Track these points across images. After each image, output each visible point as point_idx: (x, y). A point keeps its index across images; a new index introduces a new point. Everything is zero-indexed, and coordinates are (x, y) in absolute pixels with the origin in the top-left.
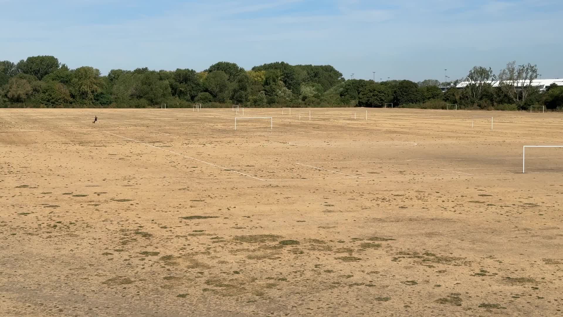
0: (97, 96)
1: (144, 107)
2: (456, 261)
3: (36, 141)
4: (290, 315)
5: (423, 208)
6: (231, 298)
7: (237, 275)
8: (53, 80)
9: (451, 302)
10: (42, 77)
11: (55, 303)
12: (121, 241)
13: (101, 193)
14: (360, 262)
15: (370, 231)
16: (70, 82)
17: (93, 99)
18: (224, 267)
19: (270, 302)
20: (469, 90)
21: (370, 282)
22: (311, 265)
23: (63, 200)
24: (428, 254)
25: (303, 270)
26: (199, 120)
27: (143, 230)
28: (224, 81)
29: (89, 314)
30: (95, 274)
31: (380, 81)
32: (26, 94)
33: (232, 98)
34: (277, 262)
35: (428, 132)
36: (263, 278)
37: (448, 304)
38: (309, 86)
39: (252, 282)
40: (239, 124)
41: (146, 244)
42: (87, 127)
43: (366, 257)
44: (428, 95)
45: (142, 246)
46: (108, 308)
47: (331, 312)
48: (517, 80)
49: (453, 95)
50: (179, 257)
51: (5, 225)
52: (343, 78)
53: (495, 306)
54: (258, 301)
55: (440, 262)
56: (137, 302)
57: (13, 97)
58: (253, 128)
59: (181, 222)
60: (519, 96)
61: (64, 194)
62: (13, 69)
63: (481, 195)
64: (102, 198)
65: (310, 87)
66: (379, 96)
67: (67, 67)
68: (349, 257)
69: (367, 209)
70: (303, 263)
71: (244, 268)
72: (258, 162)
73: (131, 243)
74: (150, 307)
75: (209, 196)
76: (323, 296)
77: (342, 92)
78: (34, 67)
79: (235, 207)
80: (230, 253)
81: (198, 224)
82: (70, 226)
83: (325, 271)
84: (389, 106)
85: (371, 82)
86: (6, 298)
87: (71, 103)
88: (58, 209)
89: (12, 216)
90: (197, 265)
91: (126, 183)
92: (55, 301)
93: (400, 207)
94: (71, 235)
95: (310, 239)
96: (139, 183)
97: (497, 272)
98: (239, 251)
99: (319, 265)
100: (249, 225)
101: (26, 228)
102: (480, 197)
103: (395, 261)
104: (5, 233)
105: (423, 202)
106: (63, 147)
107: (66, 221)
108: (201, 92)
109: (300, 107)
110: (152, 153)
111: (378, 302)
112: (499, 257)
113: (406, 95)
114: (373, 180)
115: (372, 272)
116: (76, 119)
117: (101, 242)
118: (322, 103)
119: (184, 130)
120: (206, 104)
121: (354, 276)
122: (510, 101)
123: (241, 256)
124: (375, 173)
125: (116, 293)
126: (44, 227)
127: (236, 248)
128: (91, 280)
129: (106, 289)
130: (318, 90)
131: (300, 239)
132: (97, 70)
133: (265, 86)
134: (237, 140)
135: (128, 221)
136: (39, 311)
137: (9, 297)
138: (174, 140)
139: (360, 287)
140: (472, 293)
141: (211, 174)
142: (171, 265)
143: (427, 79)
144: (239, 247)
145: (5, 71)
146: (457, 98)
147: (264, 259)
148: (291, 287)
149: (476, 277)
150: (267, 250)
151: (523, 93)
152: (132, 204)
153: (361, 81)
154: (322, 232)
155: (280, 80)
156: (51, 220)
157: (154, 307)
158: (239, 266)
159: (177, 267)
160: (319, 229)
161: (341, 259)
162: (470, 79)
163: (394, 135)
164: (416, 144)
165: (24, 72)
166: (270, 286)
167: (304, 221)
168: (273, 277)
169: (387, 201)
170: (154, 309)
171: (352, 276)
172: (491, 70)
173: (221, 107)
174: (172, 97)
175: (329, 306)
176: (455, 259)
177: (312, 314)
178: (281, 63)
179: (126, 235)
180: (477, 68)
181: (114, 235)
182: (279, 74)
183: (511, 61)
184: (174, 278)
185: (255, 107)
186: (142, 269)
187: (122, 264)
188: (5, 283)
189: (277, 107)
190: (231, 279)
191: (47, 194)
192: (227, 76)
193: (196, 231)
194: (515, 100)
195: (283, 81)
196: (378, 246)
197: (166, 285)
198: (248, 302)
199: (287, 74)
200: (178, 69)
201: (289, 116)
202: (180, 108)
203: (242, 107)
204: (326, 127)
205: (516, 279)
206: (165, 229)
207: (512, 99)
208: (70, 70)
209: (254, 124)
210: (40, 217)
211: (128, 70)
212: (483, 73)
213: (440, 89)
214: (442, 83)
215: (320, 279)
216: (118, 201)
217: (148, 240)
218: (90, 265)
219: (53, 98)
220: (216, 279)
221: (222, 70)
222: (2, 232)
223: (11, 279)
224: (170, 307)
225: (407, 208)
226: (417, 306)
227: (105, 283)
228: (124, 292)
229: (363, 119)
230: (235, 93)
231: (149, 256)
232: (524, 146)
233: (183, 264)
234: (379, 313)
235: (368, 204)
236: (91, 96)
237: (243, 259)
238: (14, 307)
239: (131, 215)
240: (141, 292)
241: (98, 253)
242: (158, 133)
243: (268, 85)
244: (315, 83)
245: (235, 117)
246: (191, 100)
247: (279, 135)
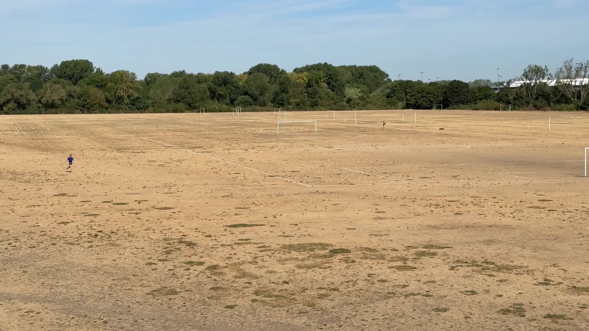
0: (134, 100)
1: (182, 112)
2: (518, 269)
3: (72, 148)
4: (343, 326)
5: (480, 214)
6: (282, 309)
7: (286, 285)
8: (88, 85)
9: (514, 313)
10: (77, 81)
11: (99, 314)
12: (164, 250)
13: (142, 201)
14: (415, 271)
15: (424, 239)
16: (105, 87)
17: (129, 104)
18: (273, 277)
19: (322, 314)
20: (524, 90)
21: (427, 291)
22: (364, 274)
23: (102, 209)
24: (487, 263)
25: (356, 279)
26: (240, 124)
27: (187, 239)
28: (265, 83)
29: (134, 326)
30: (140, 284)
31: (428, 82)
32: (61, 100)
33: (273, 101)
34: (328, 271)
35: (480, 135)
36: (315, 288)
37: (510, 315)
39: (302, 292)
40: (282, 128)
41: (191, 253)
42: (125, 133)
43: (421, 266)
44: (480, 96)
45: (186, 255)
46: (154, 319)
47: (387, 324)
48: (575, 78)
49: (507, 95)
50: (226, 267)
51: (45, 235)
52: (389, 79)
53: (561, 317)
54: (310, 312)
55: (501, 270)
56: (183, 313)
57: (47, 102)
58: (297, 133)
59: (225, 230)
60: (577, 96)
61: (103, 202)
62: (46, 74)
63: (541, 200)
64: (143, 206)
65: (355, 89)
66: (427, 97)
67: (102, 71)
68: (403, 266)
69: (420, 215)
70: (355, 272)
71: (294, 278)
72: (303, 168)
73: (175, 252)
74: (197, 319)
75: (254, 203)
76: (377, 307)
77: (388, 94)
78: (69, 72)
79: (281, 215)
80: (278, 263)
81: (243, 233)
82: (112, 235)
83: (379, 281)
84: (439, 108)
85: (419, 83)
86: (49, 310)
87: (107, 109)
88: (98, 217)
89: (51, 225)
90: (244, 275)
91: (166, 190)
92: (99, 313)
93: (455, 214)
94: (113, 245)
95: (362, 247)
96: (180, 190)
97: (561, 281)
98: (288, 260)
99: (372, 274)
100: (296, 234)
101: (66, 238)
102: (540, 202)
103: (453, 270)
104: (45, 242)
105: (480, 208)
106: (101, 154)
107: (107, 230)
108: (241, 95)
109: (344, 110)
110: (192, 159)
111: (436, 313)
112: (563, 265)
113: (456, 96)
114: (425, 186)
115: (429, 282)
116: (112, 125)
117: (144, 252)
118: (368, 105)
119: (224, 134)
120: (247, 108)
121: (410, 285)
122: (568, 101)
123: (290, 265)
124: (426, 178)
125: (161, 304)
126: (85, 237)
127: (284, 257)
128: (135, 291)
129: (151, 300)
130: (363, 92)
131: (351, 247)
132: (133, 74)
133: (308, 89)
134: (281, 144)
135: (171, 230)
136: (83, 322)
137: (52, 309)
138: (215, 146)
139: (416, 297)
140: (536, 303)
141: (255, 180)
142: (217, 275)
143: (478, 79)
144: (288, 256)
145: (39, 76)
146: (511, 98)
147: (314, 269)
148: (344, 297)
149: (539, 286)
150: (317, 259)
151: (582, 92)
152: (174, 213)
153: (408, 82)
154: (374, 239)
155: (323, 81)
156: (92, 229)
157: (201, 319)
158: (288, 276)
159: (224, 277)
160: (371, 236)
161: (396, 268)
162: (524, 78)
163: (445, 138)
164: (469, 147)
165: (59, 77)
166: (321, 297)
167: (355, 229)
168: (324, 287)
169: (440, 207)
170: (202, 321)
171: (408, 286)
172: (547, 68)
173: (262, 111)
174: (210, 101)
175: (385, 317)
176: (516, 267)
177: (367, 326)
178: (324, 64)
179: (169, 244)
180: (532, 67)
181: (157, 244)
182: (322, 76)
183: (569, 59)
184: (221, 288)
185: (298, 110)
186: (188, 279)
187: (167, 275)
188: (47, 295)
189: (321, 110)
190: (281, 289)
191: (86, 203)
192: (267, 79)
193: (242, 240)
194: (572, 99)
195: (327, 83)
196: (434, 254)
197: (213, 296)
198: (299, 313)
199: (330, 75)
200: (216, 72)
201: (333, 120)
202: (220, 112)
203: (284, 110)
204: (373, 130)
205: (583, 288)
206: (210, 238)
207: (570, 99)
208: (105, 74)
209: (297, 128)
210: (80, 226)
211: (165, 73)
212: (538, 72)
213: (492, 89)
214: (494, 83)
215: (373, 289)
216: (160, 209)
217: (193, 250)
218: (134, 275)
219: (88, 104)
220: (264, 289)
221: (263, 73)
222: (42, 242)
223: (52, 290)
224: (218, 318)
225: (462, 214)
226: (478, 317)
227: (150, 294)
228: (170, 303)
229: (411, 122)
230: (276, 96)
231: (195, 266)
232: (586, 148)
233: (230, 274)
234: (437, 324)
235: (421, 210)
236: (127, 101)
237: (292, 269)
238: (57, 319)
239: (174, 224)
240: (187, 303)
241: (142, 263)
242: (198, 138)
243: (310, 87)
244: (360, 85)
245: (277, 121)
246: (230, 104)
247: (324, 140)
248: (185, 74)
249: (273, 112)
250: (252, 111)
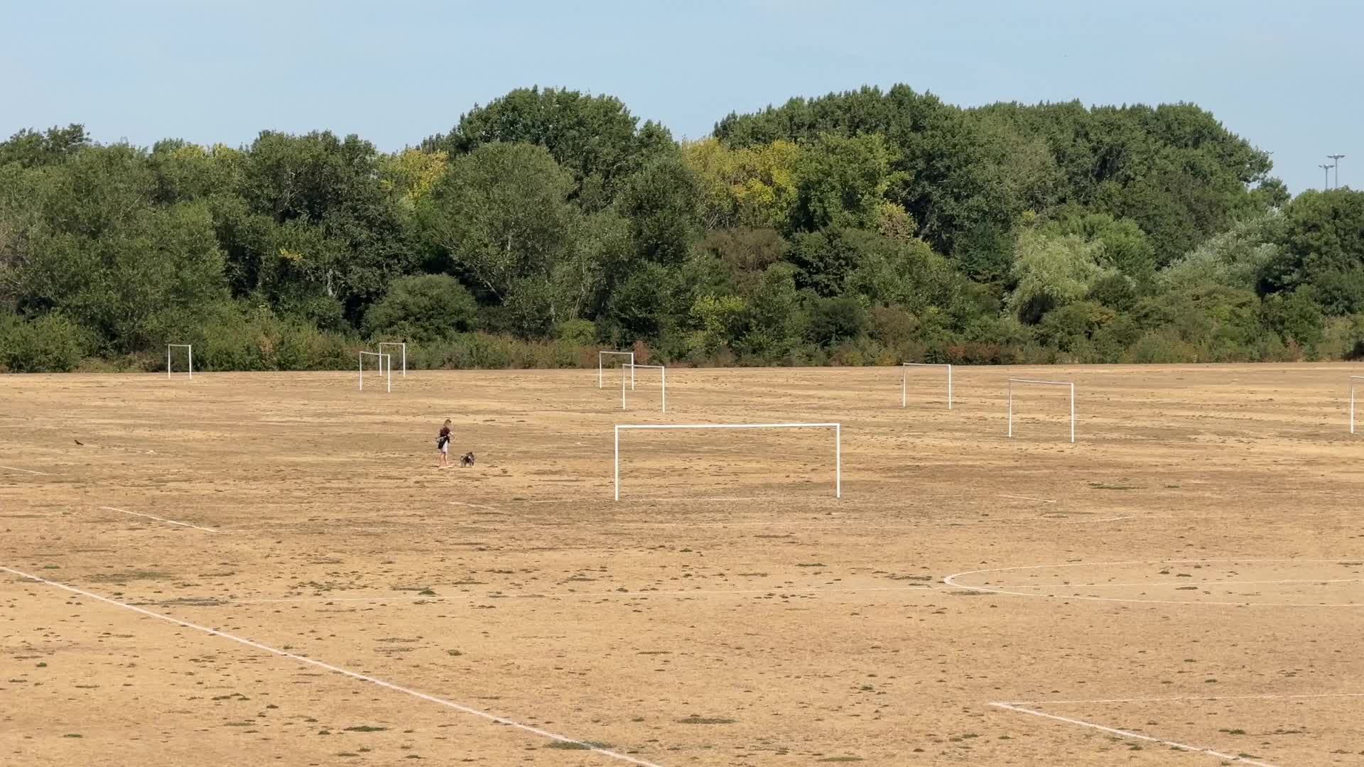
1: (61, 366)
26: (397, 442)
28: (545, 201)
33: (594, 309)
38: (1065, 234)
40: (637, 464)
58: (726, 492)
65: (1074, 238)
72: (755, 695)
77: (1268, 268)
108: (407, 272)
109: (1011, 360)
110: (107, 642)
118: (1150, 337)
119: (301, 500)
120: (439, 347)
130: (1118, 255)
133: (797, 235)
134: (630, 558)
138: (243, 565)
155: (886, 195)
173: (528, 365)
174: (228, 307)
178: (892, 93)
185: (739, 362)
189: (872, 364)
192: (562, 178)
195: (909, 206)
199: (929, 157)
200: (266, 135)
201: (943, 417)
202: (282, 367)
203: (656, 361)
204: (1172, 482)
209: (730, 464)
221: (536, 141)
230: (610, 278)
242: (149, 522)
243: (811, 227)
244: (1103, 217)
245: (612, 424)
246: (345, 324)
247: (884, 534)
248: (85, 147)
249: (589, 373)
250: (471, 366)
